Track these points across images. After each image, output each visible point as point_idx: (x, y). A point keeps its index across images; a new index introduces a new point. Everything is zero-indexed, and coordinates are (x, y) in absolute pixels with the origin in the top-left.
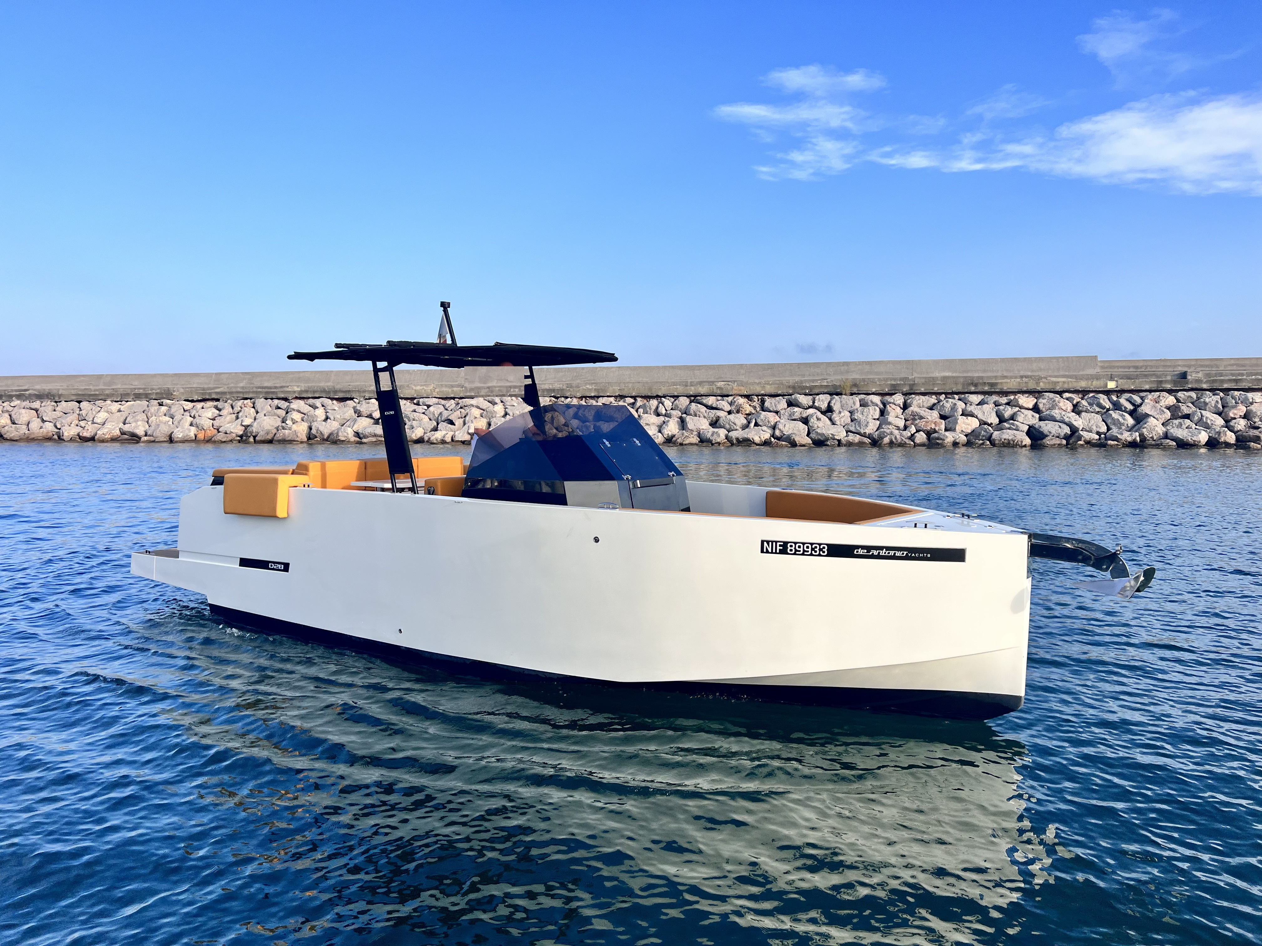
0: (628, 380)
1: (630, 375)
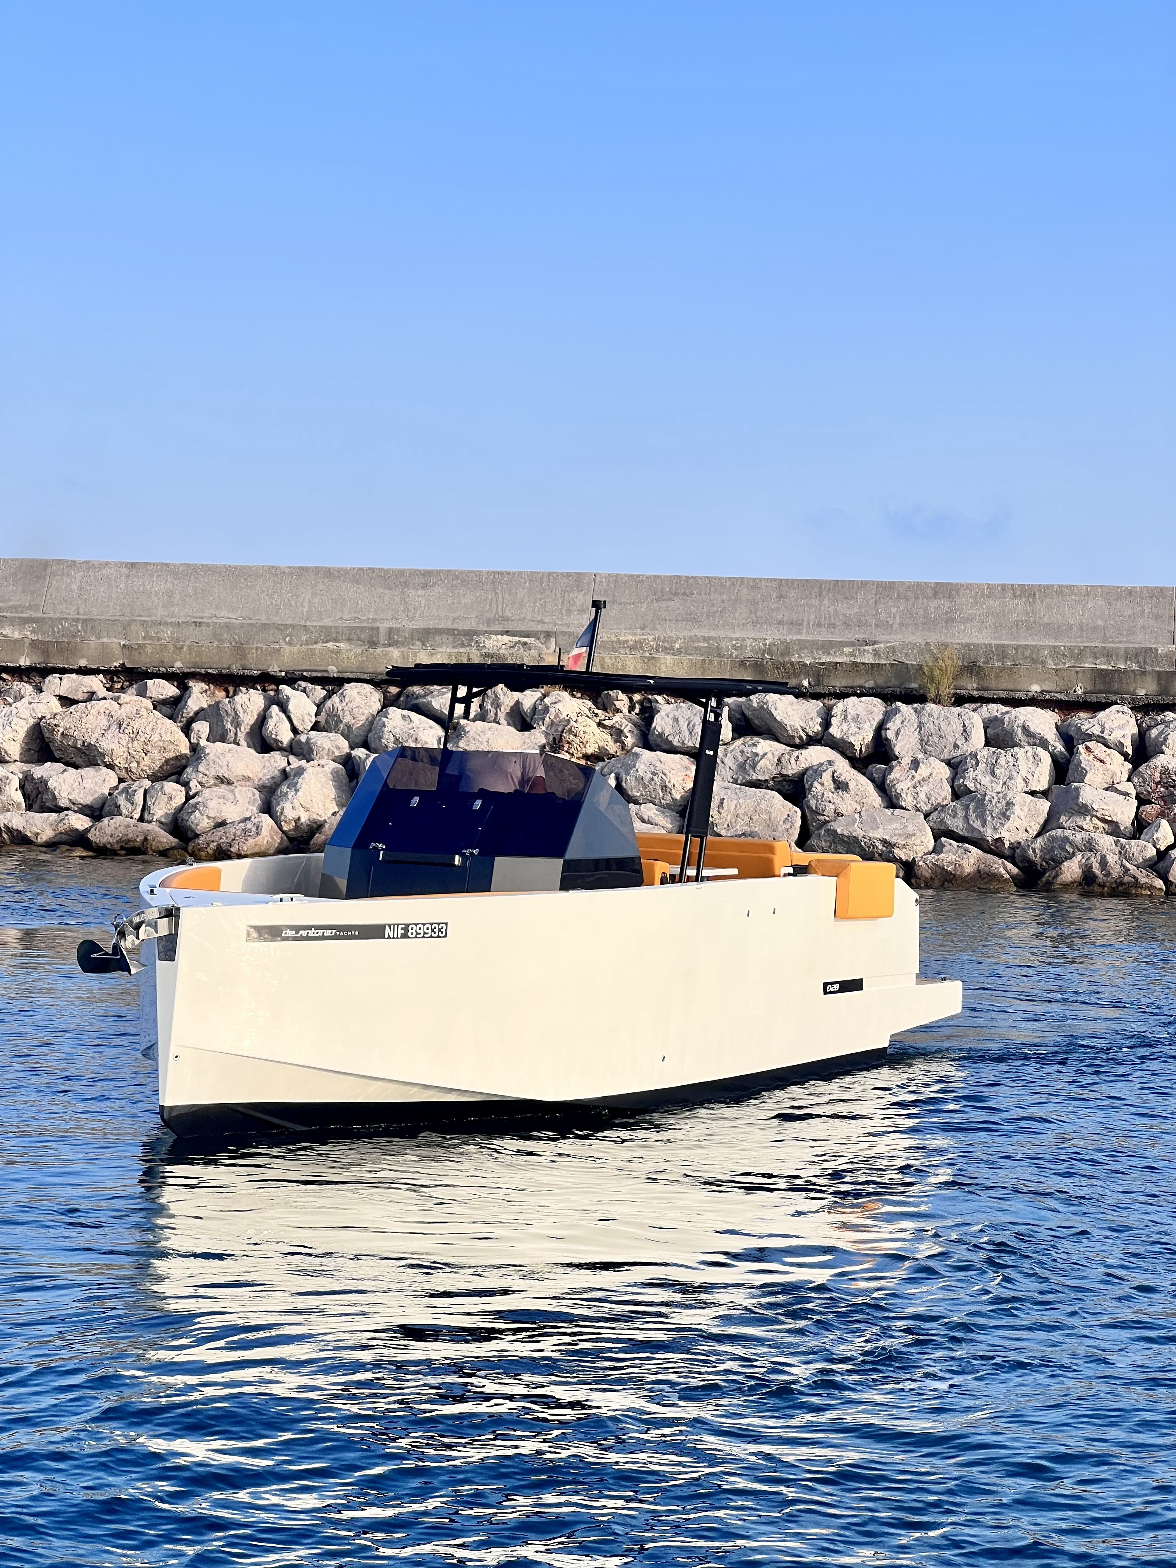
0: (160, 613)
1: (170, 594)
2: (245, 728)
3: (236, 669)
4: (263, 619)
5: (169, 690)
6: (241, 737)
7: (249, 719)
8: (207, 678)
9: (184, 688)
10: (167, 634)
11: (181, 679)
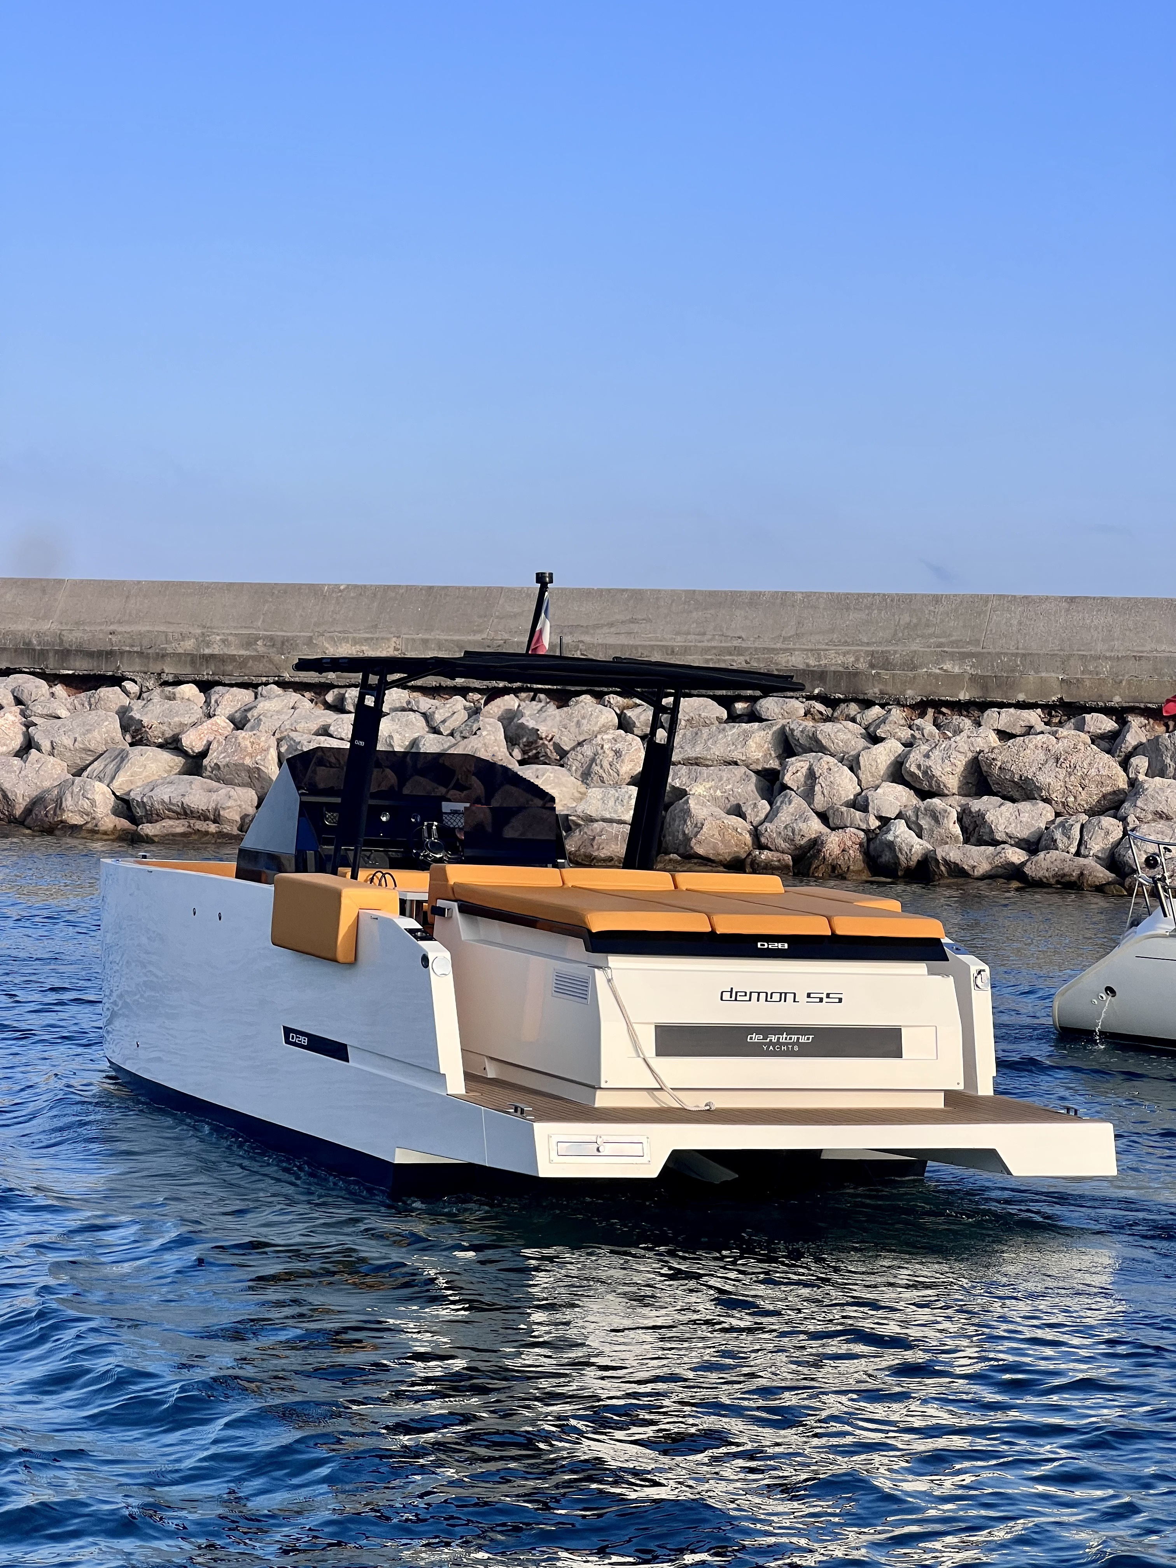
0: (1100, 648)
1: (1110, 629)
5: (1108, 724)
8: (1145, 713)
9: (1123, 723)
10: (1106, 668)
11: (1120, 714)
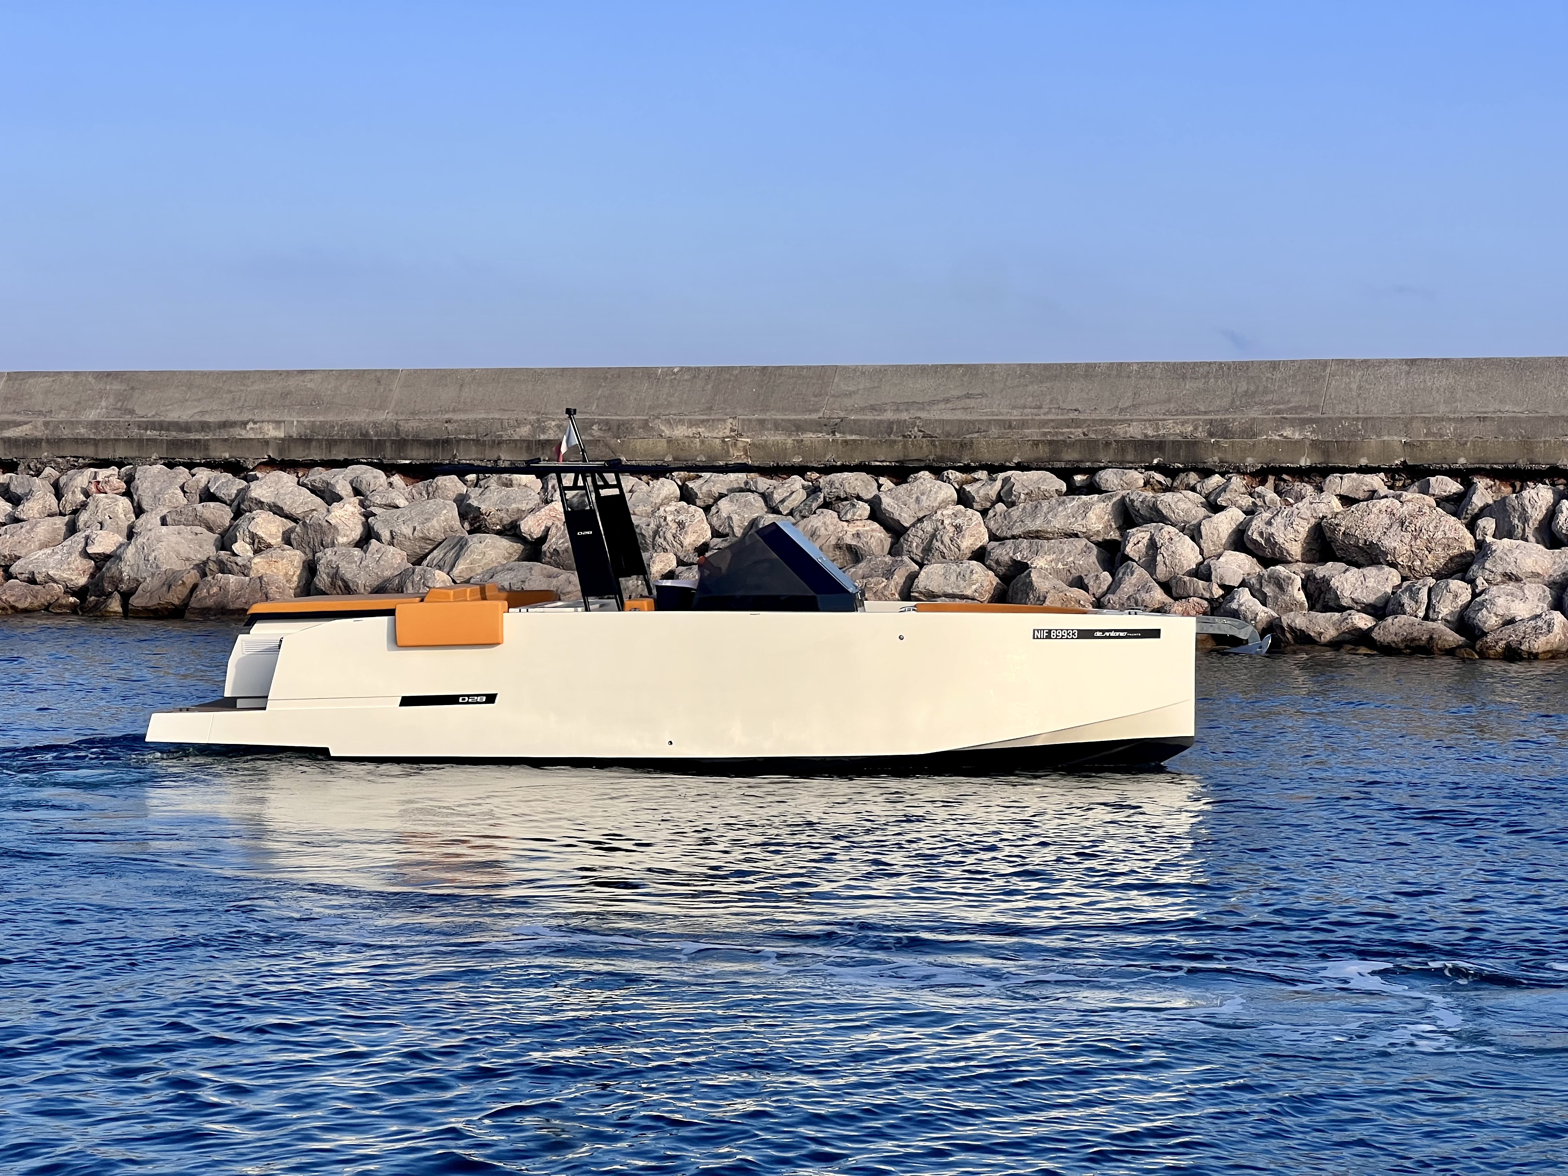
0: (1442, 409)
1: (1452, 390)
2: (1533, 524)
3: (1522, 463)
4: (1551, 413)
5: (1453, 486)
6: (1529, 533)
7: (1537, 515)
8: (1491, 474)
9: (1469, 485)
10: (1450, 430)
11: (1465, 476)
